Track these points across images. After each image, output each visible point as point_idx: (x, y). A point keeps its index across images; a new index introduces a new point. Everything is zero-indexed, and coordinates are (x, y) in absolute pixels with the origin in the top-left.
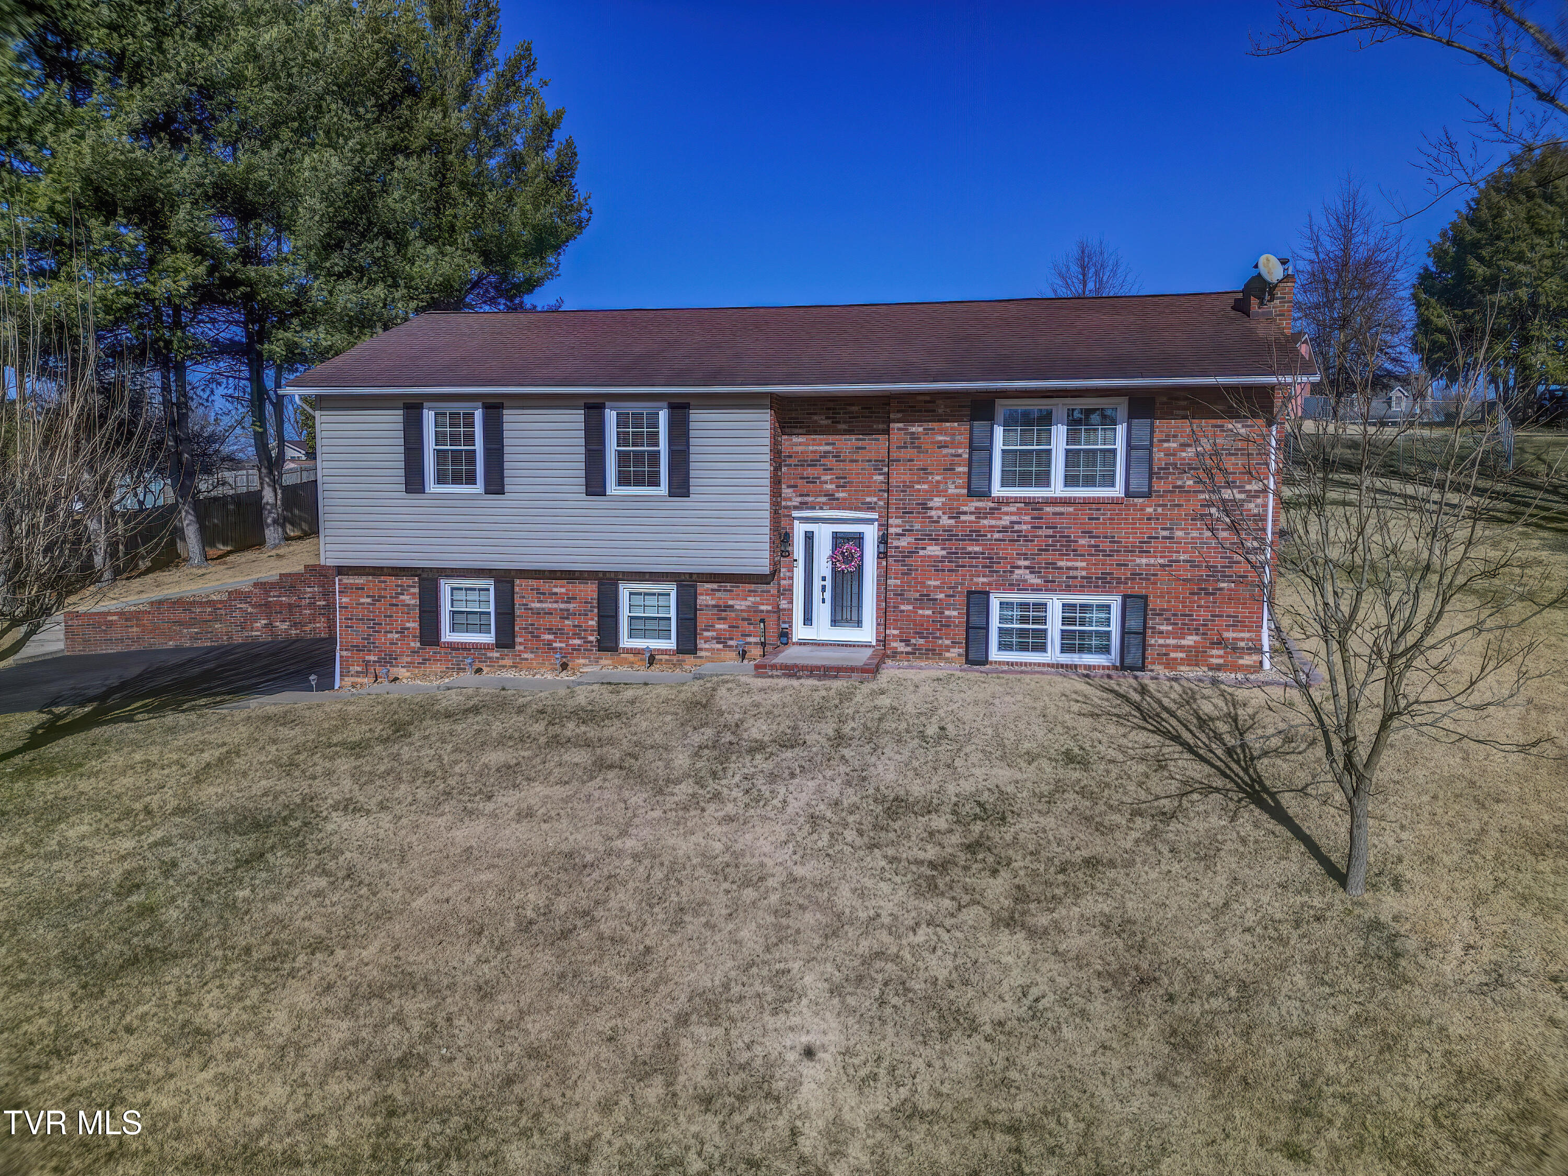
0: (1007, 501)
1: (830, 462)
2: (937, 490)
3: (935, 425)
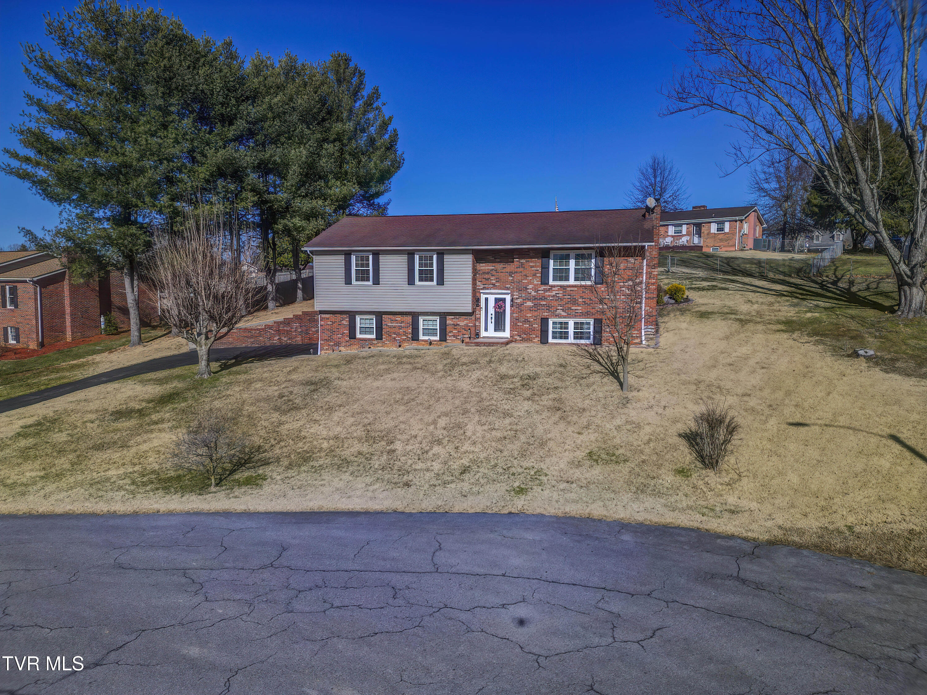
0: (554, 286)
1: (494, 273)
2: (530, 283)
3: (530, 260)
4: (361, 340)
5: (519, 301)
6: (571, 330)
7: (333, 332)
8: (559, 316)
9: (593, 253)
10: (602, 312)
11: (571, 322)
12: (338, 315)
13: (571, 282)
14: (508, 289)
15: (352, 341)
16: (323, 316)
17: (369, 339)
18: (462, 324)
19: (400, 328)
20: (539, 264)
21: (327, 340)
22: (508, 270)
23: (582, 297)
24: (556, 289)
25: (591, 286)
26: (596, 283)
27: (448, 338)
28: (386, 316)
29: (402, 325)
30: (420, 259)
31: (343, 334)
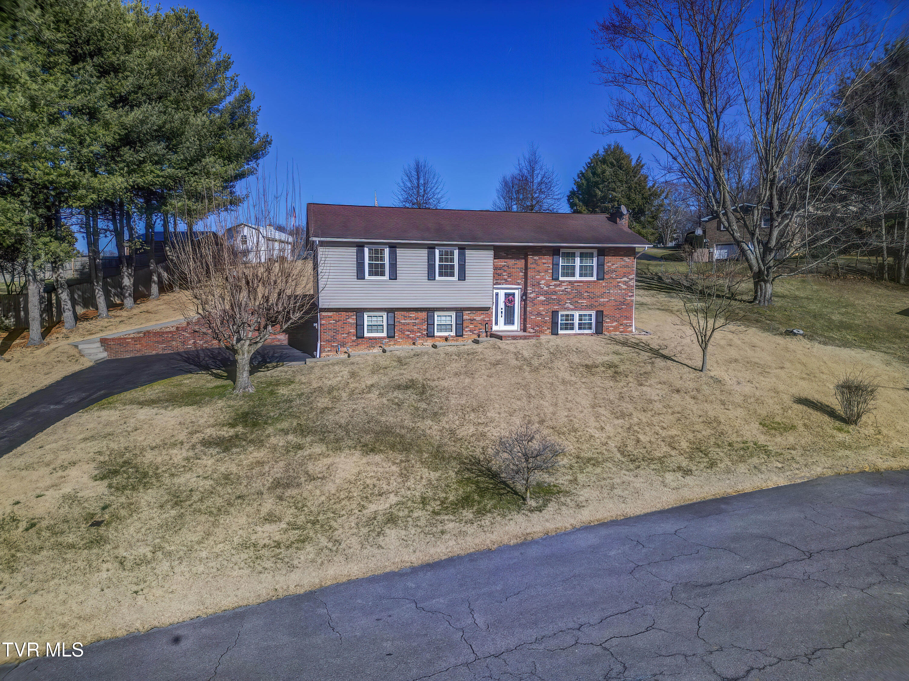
0: (564, 282)
1: (506, 268)
2: (543, 278)
3: (542, 257)
4: (370, 339)
5: (532, 295)
6: (576, 321)
7: (337, 332)
8: (568, 309)
9: (595, 252)
10: (603, 304)
11: (577, 314)
12: (343, 313)
13: (577, 278)
14: (519, 284)
15: (360, 340)
16: (324, 314)
17: (380, 338)
18: (478, 318)
19: (415, 324)
20: (550, 261)
21: (328, 341)
22: (519, 266)
23: (587, 292)
24: (565, 284)
25: (594, 282)
26: (598, 279)
27: (464, 333)
28: (398, 313)
29: (417, 321)
30: (441, 254)
31: (349, 333)
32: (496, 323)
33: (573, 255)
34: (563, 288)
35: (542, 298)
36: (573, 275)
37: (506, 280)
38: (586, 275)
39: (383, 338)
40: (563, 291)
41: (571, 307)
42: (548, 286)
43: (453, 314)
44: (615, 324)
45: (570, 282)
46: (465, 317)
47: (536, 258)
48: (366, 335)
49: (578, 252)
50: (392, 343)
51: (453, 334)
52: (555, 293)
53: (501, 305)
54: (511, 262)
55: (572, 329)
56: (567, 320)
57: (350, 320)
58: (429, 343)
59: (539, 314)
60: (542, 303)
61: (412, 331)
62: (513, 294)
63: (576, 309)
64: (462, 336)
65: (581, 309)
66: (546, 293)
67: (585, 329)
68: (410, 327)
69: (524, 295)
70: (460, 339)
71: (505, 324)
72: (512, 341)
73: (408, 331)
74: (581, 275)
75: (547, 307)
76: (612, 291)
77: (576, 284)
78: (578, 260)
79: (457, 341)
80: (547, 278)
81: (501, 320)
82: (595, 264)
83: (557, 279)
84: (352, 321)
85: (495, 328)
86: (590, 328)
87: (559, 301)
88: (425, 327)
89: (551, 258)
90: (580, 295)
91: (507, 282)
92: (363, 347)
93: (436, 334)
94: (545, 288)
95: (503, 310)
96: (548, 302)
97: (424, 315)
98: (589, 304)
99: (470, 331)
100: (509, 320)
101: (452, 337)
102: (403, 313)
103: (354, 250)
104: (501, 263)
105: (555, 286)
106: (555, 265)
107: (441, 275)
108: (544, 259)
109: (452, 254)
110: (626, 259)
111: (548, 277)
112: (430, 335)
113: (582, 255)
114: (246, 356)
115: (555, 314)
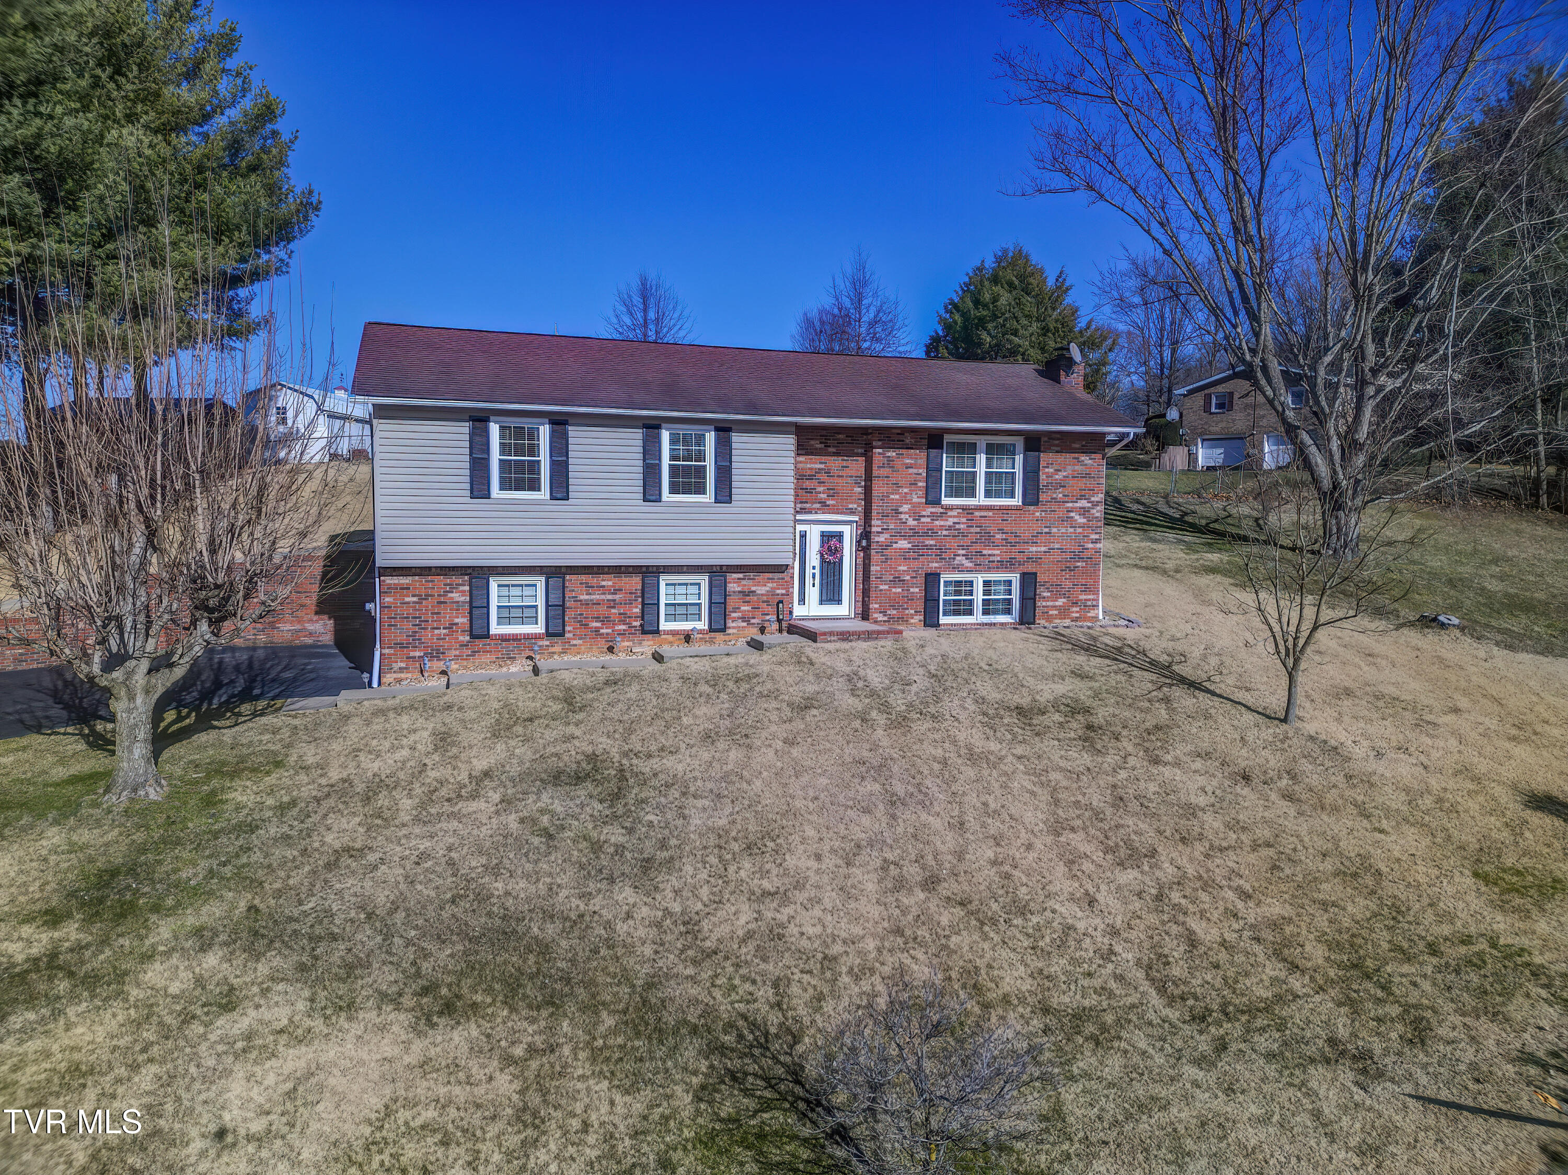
0: (950, 508)
1: (823, 477)
2: (905, 499)
3: (904, 451)
4: (505, 638)
5: (881, 538)
6: (979, 596)
7: (422, 624)
8: (959, 569)
9: (1019, 443)
10: (1036, 560)
11: (979, 580)
12: (436, 578)
13: (980, 499)
14: (852, 512)
15: (480, 643)
16: (389, 580)
17: (527, 637)
18: (761, 590)
19: (613, 604)
20: (922, 461)
21: (402, 646)
22: (853, 473)
23: (1001, 531)
24: (954, 513)
25: (1017, 508)
26: (1024, 503)
27: (730, 624)
28: (574, 577)
29: (617, 597)
30: (674, 441)
31: (451, 626)
32: (802, 601)
33: (972, 449)
34: (950, 522)
35: (903, 544)
36: (972, 493)
37: (823, 504)
38: (998, 495)
39: (537, 637)
40: (950, 528)
41: (968, 564)
42: (918, 518)
43: (704, 580)
44: (1061, 602)
45: (964, 508)
46: (732, 587)
47: (891, 454)
48: (496, 629)
49: (982, 442)
50: (557, 649)
51: (703, 625)
52: (931, 532)
53: (813, 559)
54: (835, 463)
55: (970, 613)
56: (958, 593)
57: (455, 596)
58: (647, 646)
59: (897, 580)
60: (905, 556)
61: (606, 620)
62: (840, 536)
63: (978, 568)
64: (723, 630)
65: (989, 570)
66: (914, 533)
67: (996, 612)
68: (602, 610)
69: (865, 538)
70: (719, 636)
71: (821, 602)
72: (839, 645)
73: (597, 619)
74: (988, 494)
75: (915, 565)
76: (1054, 530)
77: (977, 514)
78: (982, 459)
79: (712, 641)
80: (915, 500)
81: (813, 593)
82: (1018, 470)
83: (937, 502)
84: (460, 596)
85: (799, 611)
86: (1008, 612)
87: (940, 552)
88: (637, 610)
89: (924, 454)
90: (987, 538)
91: (825, 507)
92: (488, 658)
93: (664, 625)
94: (911, 522)
95: (817, 571)
96: (918, 551)
97: (635, 582)
98: (1006, 557)
99: (743, 619)
100: (831, 594)
101: (700, 632)
102: (583, 578)
103: (463, 429)
104: (814, 464)
105: (934, 517)
106: (933, 471)
107: (674, 489)
108: (908, 457)
109: (700, 440)
110: (1085, 458)
111: (917, 498)
112: (650, 629)
113: (991, 450)
114: (139, 700)
115: (932, 579)
